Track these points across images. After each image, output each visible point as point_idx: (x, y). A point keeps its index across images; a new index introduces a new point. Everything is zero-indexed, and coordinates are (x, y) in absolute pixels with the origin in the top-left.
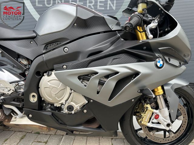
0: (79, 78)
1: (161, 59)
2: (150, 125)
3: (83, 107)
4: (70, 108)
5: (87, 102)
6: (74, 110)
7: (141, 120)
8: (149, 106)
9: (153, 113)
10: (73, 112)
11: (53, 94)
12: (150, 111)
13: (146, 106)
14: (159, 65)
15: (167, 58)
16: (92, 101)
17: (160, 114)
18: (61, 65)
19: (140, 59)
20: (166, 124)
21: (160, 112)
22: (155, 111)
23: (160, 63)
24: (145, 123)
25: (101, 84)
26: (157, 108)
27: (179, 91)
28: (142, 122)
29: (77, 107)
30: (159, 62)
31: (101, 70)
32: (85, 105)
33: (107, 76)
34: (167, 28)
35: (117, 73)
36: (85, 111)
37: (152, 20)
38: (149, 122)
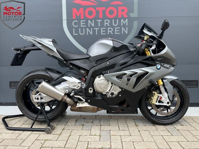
0: (117, 77)
1: (159, 65)
2: (157, 104)
3: (119, 93)
4: (112, 94)
5: (121, 90)
7: (152, 101)
8: (155, 92)
9: (158, 97)
10: (114, 96)
11: (103, 87)
12: (157, 95)
13: (154, 92)
14: (158, 68)
15: (162, 64)
16: (124, 89)
17: (162, 97)
18: (106, 71)
19: (148, 65)
20: (166, 102)
21: (162, 95)
22: (159, 95)
23: (159, 66)
24: (154, 103)
25: (129, 80)
26: (161, 93)
27: (173, 83)
28: (153, 102)
29: (116, 93)
30: (158, 66)
31: (128, 72)
33: (131, 76)
34: (161, 48)
35: (137, 73)
36: (120, 95)
37: (152, 45)
38: (156, 102)
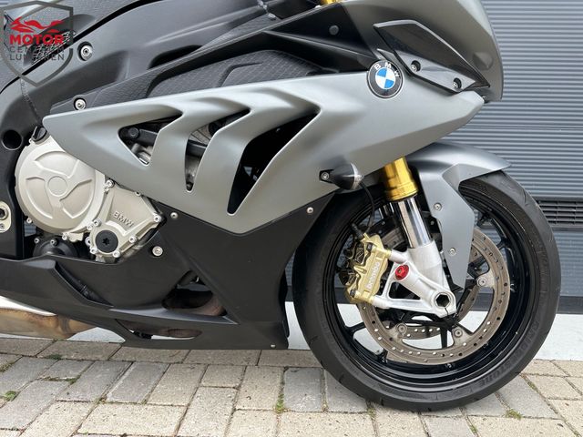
1: (388, 65)
2: (385, 302)
3: (151, 237)
4: (106, 241)
5: (157, 218)
6: (119, 246)
7: (354, 286)
8: (377, 241)
9: (390, 263)
10: (116, 254)
11: (55, 198)
12: (380, 255)
13: (366, 239)
14: (381, 82)
15: (408, 59)
16: (174, 214)
17: (411, 264)
19: (319, 63)
20: (433, 295)
21: (412, 257)
22: (395, 255)
23: (385, 75)
24: (365, 296)
28: (358, 293)
29: (127, 236)
30: (383, 74)
31: (190, 102)
32: (154, 231)
36: (158, 251)
38: (380, 292)
